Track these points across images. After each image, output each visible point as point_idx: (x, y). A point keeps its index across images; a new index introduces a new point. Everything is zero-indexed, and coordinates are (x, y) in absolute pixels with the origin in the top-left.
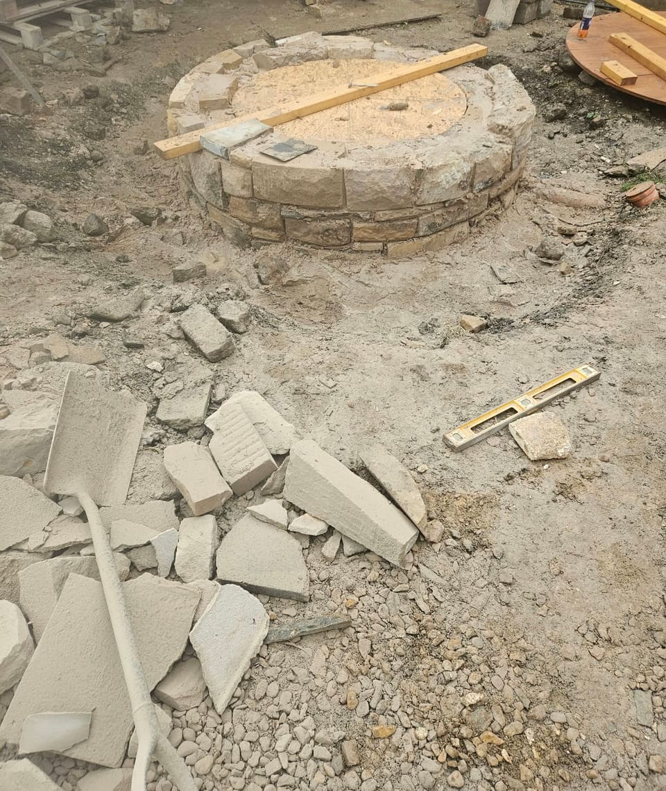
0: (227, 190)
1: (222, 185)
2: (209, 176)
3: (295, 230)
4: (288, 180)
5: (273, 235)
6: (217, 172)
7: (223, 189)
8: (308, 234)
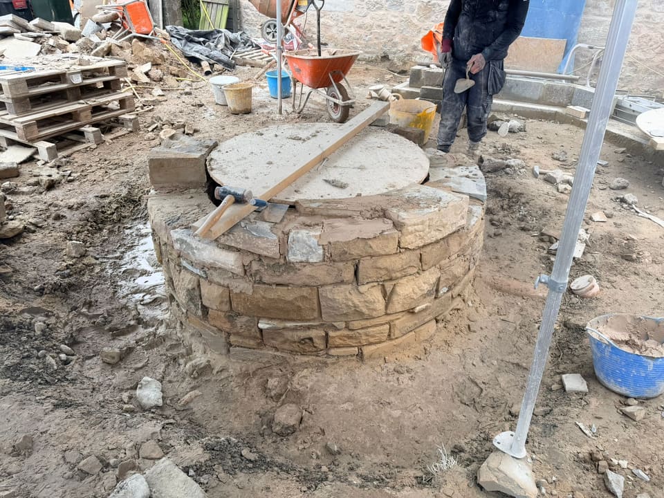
0: (206, 303)
1: (201, 299)
2: (188, 290)
3: (273, 339)
4: (264, 297)
5: (252, 343)
6: (196, 288)
7: (202, 302)
8: (285, 342)
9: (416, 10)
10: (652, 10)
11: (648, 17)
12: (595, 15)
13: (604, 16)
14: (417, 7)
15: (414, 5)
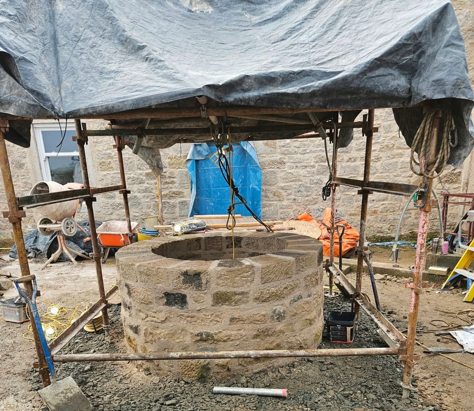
9: (152, 207)
10: (296, 196)
11: (295, 200)
12: (267, 201)
13: (272, 201)
14: (152, 205)
15: (150, 204)
